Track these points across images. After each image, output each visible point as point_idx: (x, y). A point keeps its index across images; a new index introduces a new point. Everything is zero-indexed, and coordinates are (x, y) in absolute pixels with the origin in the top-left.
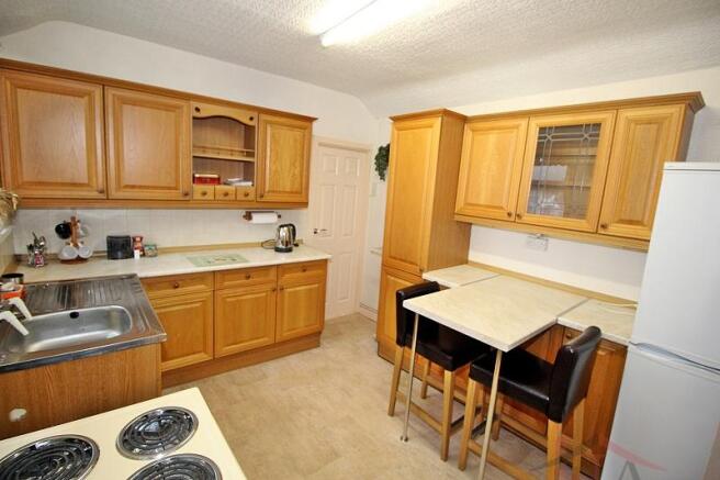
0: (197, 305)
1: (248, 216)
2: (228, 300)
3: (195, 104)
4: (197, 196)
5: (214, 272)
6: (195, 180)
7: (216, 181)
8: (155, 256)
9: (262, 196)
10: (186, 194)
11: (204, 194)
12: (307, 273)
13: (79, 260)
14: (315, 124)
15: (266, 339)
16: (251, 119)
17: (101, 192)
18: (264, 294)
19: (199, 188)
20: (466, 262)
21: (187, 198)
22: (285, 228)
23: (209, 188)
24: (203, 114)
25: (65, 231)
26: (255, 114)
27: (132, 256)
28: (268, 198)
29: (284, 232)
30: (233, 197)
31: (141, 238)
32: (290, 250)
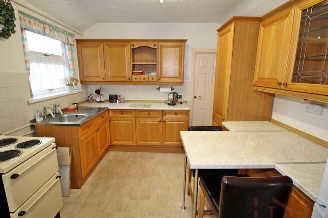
0: (130, 122)
1: (159, 89)
2: (142, 122)
3: (132, 44)
4: (134, 80)
5: (136, 110)
6: (133, 74)
7: (142, 74)
8: (124, 102)
9: (160, 79)
10: (129, 79)
11: (136, 79)
12: (178, 116)
13: (101, 102)
14: (187, 43)
15: (158, 142)
16: (155, 45)
17: (104, 79)
18: (157, 122)
19: (134, 77)
20: (270, 119)
21: (130, 81)
22: (172, 94)
23: (138, 77)
24: (135, 47)
25: (98, 92)
26: (157, 43)
27: (116, 102)
28: (163, 80)
29: (171, 97)
30: (148, 80)
31: (120, 96)
32: (175, 104)
